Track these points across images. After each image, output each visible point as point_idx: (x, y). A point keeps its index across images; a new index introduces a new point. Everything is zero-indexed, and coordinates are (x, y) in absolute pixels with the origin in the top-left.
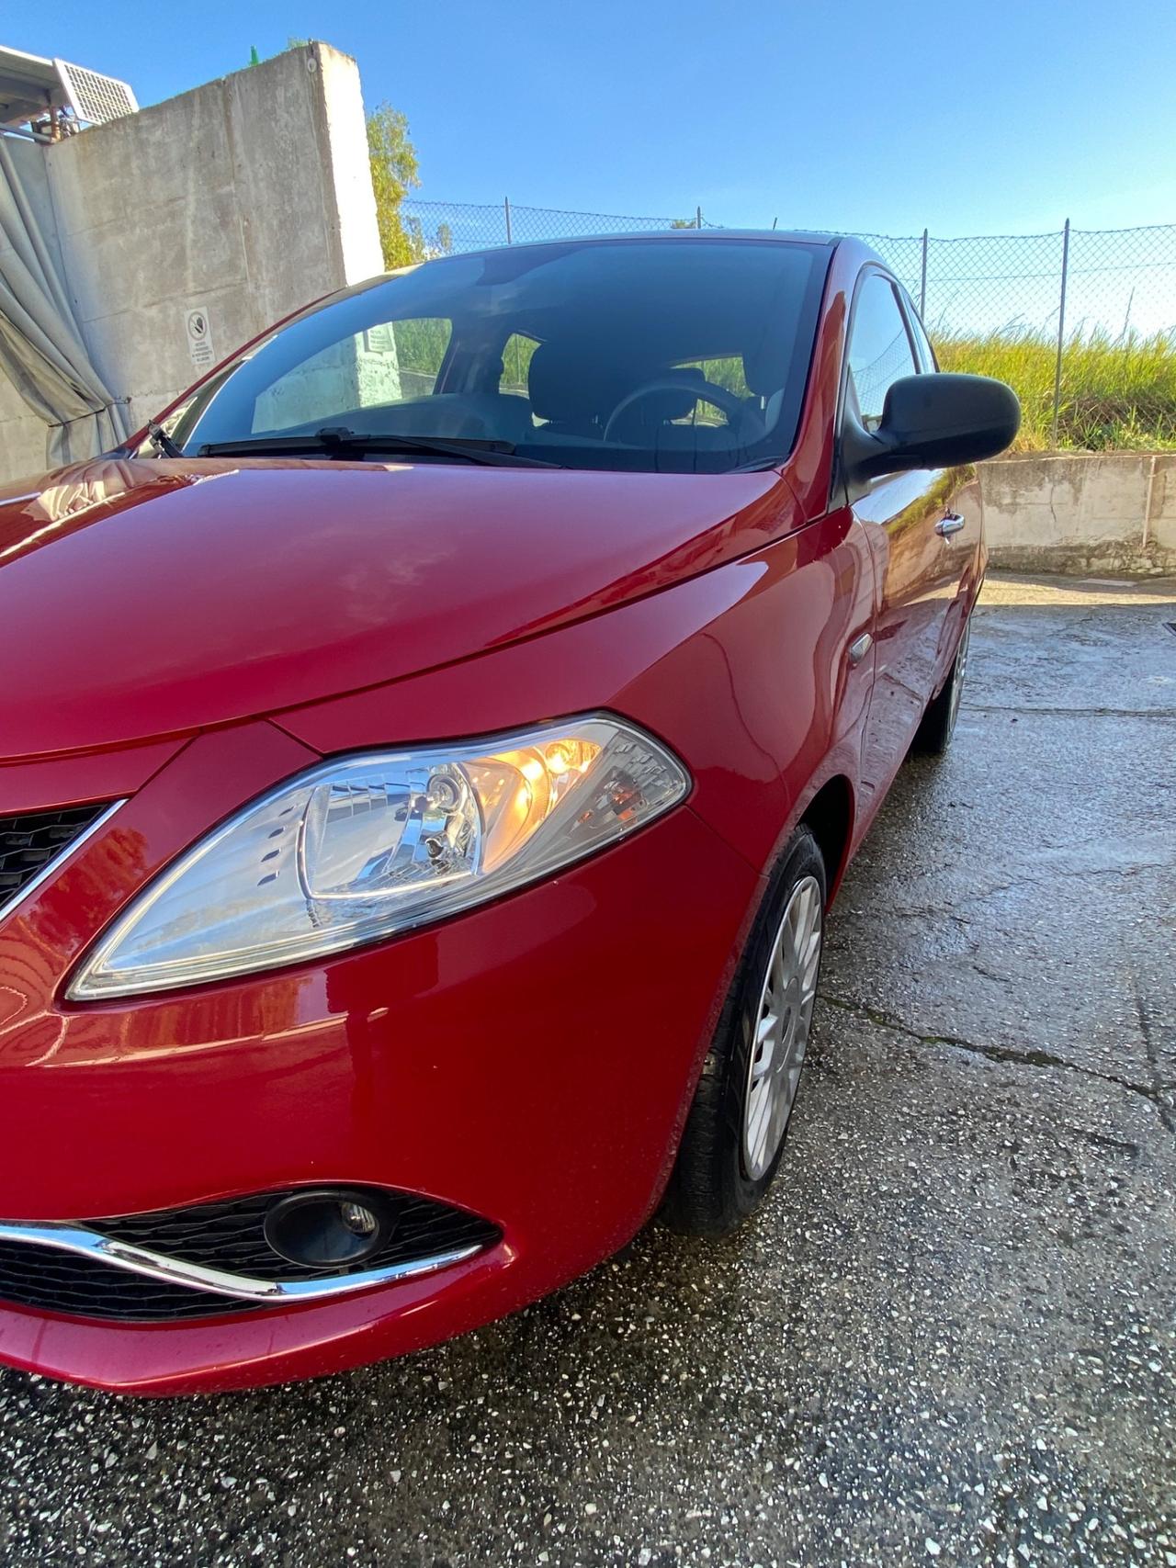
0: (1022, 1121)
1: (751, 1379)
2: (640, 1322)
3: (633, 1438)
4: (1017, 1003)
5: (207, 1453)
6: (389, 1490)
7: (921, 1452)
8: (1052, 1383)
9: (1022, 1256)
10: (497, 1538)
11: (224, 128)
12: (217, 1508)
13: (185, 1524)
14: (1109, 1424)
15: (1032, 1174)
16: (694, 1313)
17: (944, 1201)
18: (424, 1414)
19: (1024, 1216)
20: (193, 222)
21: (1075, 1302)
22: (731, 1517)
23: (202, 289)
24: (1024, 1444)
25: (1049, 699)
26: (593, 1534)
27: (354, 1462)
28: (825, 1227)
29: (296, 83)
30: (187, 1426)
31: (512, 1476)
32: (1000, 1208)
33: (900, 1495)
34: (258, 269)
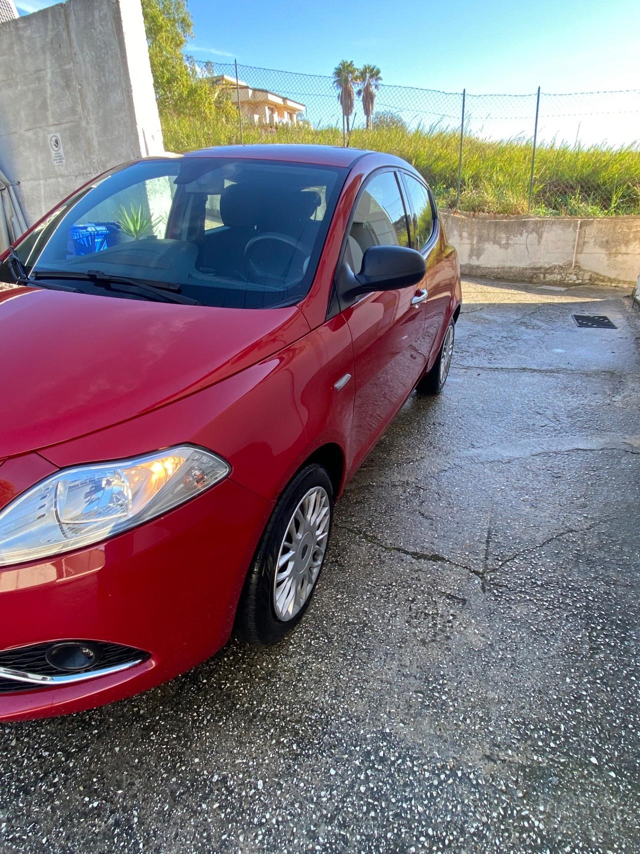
0: (420, 588)
1: (274, 706)
2: (232, 683)
3: (219, 732)
4: (433, 530)
5: (37, 742)
6: (114, 755)
7: (338, 734)
8: (399, 705)
9: (402, 651)
10: (156, 773)
11: (66, 31)
12: (40, 764)
13: (26, 771)
14: (418, 721)
15: (417, 613)
16: (256, 678)
17: (375, 626)
18: (133, 724)
19: (408, 632)
20: (50, 84)
21: (419, 670)
22: (254, 762)
23: (57, 123)
24: (381, 730)
25: (500, 362)
26: (196, 770)
27: (100, 744)
28: (321, 639)
29: (105, 7)
30: (30, 731)
31: (166, 748)
32: (399, 628)
33: (325, 752)
34: (88, 113)
